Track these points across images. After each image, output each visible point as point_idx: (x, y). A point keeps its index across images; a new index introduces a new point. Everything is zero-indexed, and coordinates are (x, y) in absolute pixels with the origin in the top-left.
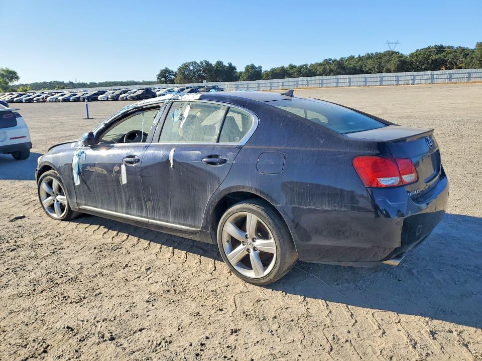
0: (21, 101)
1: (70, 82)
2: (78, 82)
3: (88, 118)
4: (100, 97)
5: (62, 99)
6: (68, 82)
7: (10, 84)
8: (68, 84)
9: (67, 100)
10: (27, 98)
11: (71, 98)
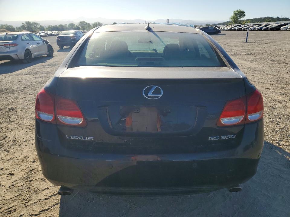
0: (235, 30)
1: (277, 17)
2: (283, 17)
3: (247, 42)
4: (282, 28)
5: (258, 29)
6: (276, 17)
7: (239, 19)
8: (276, 18)
9: (260, 30)
10: (239, 28)
11: (263, 28)
